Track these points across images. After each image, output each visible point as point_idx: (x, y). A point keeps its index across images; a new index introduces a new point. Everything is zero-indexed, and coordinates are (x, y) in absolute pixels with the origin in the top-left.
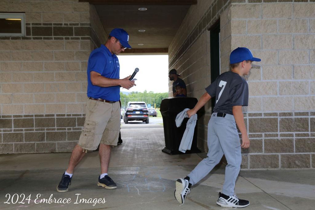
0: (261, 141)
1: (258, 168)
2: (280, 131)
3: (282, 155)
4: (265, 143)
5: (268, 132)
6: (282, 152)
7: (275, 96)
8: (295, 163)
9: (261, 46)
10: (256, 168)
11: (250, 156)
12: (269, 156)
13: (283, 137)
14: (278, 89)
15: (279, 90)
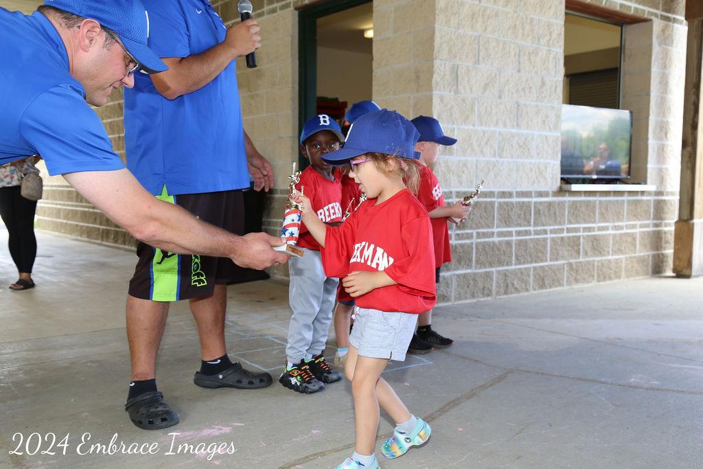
0: (470, 246)
1: (466, 298)
2: (497, 227)
3: (499, 272)
4: (477, 249)
5: (482, 228)
6: (499, 266)
7: (493, 159)
8: (513, 284)
9: (477, 57)
10: (462, 300)
11: (456, 277)
12: (481, 275)
13: (500, 237)
14: (496, 146)
15: (499, 148)
